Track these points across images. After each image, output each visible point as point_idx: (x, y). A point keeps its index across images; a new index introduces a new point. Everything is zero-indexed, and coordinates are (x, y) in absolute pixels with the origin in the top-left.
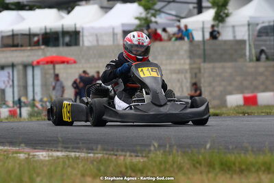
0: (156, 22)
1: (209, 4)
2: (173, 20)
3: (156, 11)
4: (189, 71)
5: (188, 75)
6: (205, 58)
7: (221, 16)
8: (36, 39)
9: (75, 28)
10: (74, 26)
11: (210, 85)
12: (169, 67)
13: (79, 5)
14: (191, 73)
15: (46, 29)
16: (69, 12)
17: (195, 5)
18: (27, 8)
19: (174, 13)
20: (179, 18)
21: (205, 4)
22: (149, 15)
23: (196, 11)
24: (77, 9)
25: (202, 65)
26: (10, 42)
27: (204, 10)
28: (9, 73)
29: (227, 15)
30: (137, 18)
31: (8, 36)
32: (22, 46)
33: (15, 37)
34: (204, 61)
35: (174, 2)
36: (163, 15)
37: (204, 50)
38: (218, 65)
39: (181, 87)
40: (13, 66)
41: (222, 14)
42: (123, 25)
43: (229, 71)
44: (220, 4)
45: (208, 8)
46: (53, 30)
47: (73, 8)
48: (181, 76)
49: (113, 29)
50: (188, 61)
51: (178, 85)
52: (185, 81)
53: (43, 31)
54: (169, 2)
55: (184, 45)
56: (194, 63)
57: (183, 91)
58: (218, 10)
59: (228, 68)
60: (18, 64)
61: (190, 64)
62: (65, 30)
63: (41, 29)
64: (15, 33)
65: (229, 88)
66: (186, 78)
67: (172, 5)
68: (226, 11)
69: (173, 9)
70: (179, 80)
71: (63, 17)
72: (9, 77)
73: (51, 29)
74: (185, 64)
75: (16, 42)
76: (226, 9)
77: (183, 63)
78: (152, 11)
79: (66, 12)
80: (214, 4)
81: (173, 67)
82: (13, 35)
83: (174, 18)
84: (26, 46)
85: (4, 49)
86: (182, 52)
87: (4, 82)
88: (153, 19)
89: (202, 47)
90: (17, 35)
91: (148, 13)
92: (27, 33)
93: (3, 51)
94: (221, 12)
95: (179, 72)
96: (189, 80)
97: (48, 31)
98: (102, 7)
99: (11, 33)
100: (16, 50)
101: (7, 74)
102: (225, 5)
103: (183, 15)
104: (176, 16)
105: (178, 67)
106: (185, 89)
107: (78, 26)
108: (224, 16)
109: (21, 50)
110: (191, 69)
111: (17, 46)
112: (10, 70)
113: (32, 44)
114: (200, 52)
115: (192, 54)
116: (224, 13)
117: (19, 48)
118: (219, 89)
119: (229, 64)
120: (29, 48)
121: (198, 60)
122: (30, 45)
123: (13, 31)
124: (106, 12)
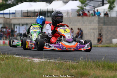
0: (85, 9)
1: (107, 2)
2: (92, 8)
3: (85, 4)
4: (97, 29)
5: (97, 30)
6: (104, 23)
7: (111, 7)
8: (37, 14)
9: (53, 10)
10: (52, 9)
11: (106, 34)
12: (89, 27)
13: (54, 1)
14: (98, 29)
15: (41, 10)
16: (50, 4)
17: (101, 2)
18: (34, 1)
19: (92, 5)
20: (94, 7)
21: (105, 2)
22: (83, 6)
23: (101, 4)
24: (54, 2)
25: (103, 26)
26: (26, 15)
27: (104, 4)
28: (25, 27)
29: (114, 7)
30: (78, 7)
31: (26, 13)
32: (31, 16)
33: (28, 13)
34: (104, 25)
35: (93, 1)
36: (88, 6)
37: (104, 21)
38: (109, 27)
39: (94, 35)
40: (27, 24)
41: (112, 6)
42: (72, 9)
43: (114, 29)
44: (111, 2)
45: (106, 4)
46: (43, 11)
47: (52, 2)
48: (94, 31)
49: (68, 11)
50: (97, 25)
51: (93, 34)
52: (96, 33)
53: (40, 11)
54: (91, 1)
55: (96, 18)
56: (100, 26)
57: (95, 37)
58: (110, 4)
59: (114, 28)
60: (29, 24)
61: (98, 26)
62: (48, 10)
63: (39, 10)
64: (28, 11)
65: (114, 36)
66: (96, 32)
67: (92, 2)
68: (114, 5)
69: (92, 4)
70: (93, 32)
71: (48, 6)
72: (25, 29)
73: (43, 10)
74: (96, 26)
75: (28, 15)
76: (114, 4)
77: (95, 25)
78: (84, 4)
79: (49, 3)
80: (109, 2)
81: (91, 27)
82: (28, 12)
83: (93, 7)
84: (33, 17)
85: (24, 17)
86: (95, 21)
87: (23, 31)
88: (85, 8)
89: (103, 19)
90: (29, 12)
91: (83, 5)
92: (33, 11)
93: (23, 18)
94: (111, 5)
95: (93, 29)
96: (97, 32)
97: (42, 11)
98: (64, 2)
99: (27, 11)
100: (28, 18)
101: (24, 28)
102: (113, 2)
103: (96, 6)
104: (93, 6)
105: (93, 27)
106: (96, 36)
107: (54, 9)
108: (113, 7)
109: (30, 18)
110: (99, 28)
111: (29, 16)
112: (26, 26)
113: (35, 16)
114: (102, 21)
115: (99, 22)
116: (113, 6)
117: (30, 17)
118: (109, 36)
119: (114, 27)
120: (34, 17)
121: (102, 25)
122: (34, 16)
123: (27, 10)
124: (65, 4)
